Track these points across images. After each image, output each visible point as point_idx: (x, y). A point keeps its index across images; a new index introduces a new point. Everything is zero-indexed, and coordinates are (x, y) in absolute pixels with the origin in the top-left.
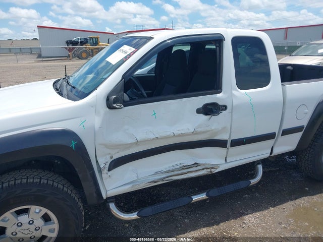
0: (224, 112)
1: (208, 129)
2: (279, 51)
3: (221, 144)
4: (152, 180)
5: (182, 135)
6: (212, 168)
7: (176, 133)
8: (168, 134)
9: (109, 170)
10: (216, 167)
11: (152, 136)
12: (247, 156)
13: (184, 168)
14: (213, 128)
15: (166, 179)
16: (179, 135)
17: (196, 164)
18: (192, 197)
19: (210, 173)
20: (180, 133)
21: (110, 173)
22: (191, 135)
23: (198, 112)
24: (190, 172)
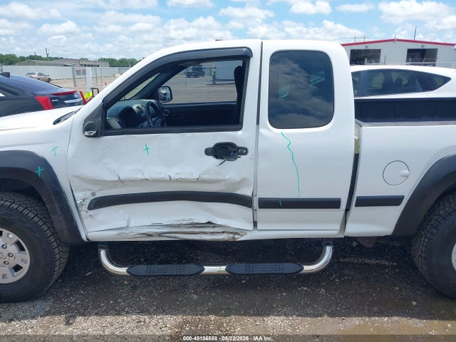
0: (243, 157)
1: (220, 177)
4: (144, 232)
5: (182, 181)
6: (236, 233)
7: (174, 176)
8: (162, 176)
9: (90, 208)
10: (241, 233)
11: (140, 176)
14: (227, 177)
15: (167, 235)
16: (177, 181)
17: (209, 223)
18: (205, 267)
19: (232, 240)
20: (178, 177)
21: (91, 212)
22: (194, 182)
23: (208, 153)
24: (203, 232)
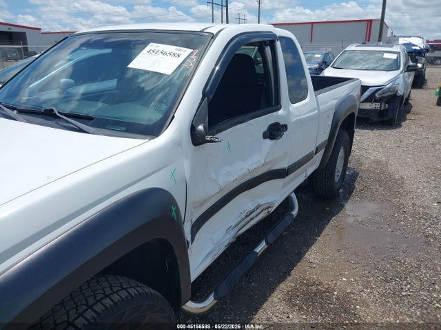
0: (285, 133)
5: (255, 170)
6: (269, 207)
8: (244, 171)
10: (272, 206)
11: (232, 178)
16: (253, 172)
17: (258, 205)
18: (255, 251)
19: (268, 214)
20: (253, 167)
23: (265, 136)
24: (252, 219)
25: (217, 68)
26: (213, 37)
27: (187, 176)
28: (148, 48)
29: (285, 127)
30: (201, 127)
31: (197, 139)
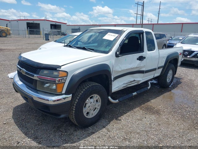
2: (157, 38)
3: (142, 72)
4: (123, 86)
5: (133, 68)
6: (138, 82)
10: (140, 82)
12: (148, 77)
13: (132, 82)
17: (134, 80)
18: (133, 94)
19: (138, 84)
20: (133, 67)
23: (138, 59)
24: (132, 84)
25: (125, 38)
26: (124, 31)
27: (113, 64)
28: (108, 34)
29: (145, 58)
30: (118, 53)
31: (117, 56)
